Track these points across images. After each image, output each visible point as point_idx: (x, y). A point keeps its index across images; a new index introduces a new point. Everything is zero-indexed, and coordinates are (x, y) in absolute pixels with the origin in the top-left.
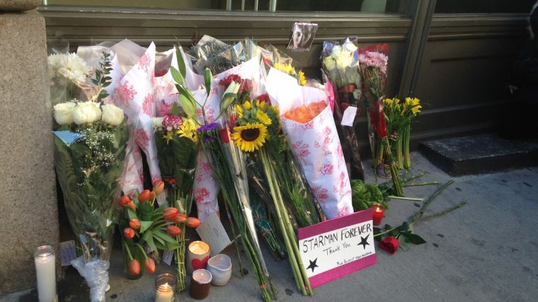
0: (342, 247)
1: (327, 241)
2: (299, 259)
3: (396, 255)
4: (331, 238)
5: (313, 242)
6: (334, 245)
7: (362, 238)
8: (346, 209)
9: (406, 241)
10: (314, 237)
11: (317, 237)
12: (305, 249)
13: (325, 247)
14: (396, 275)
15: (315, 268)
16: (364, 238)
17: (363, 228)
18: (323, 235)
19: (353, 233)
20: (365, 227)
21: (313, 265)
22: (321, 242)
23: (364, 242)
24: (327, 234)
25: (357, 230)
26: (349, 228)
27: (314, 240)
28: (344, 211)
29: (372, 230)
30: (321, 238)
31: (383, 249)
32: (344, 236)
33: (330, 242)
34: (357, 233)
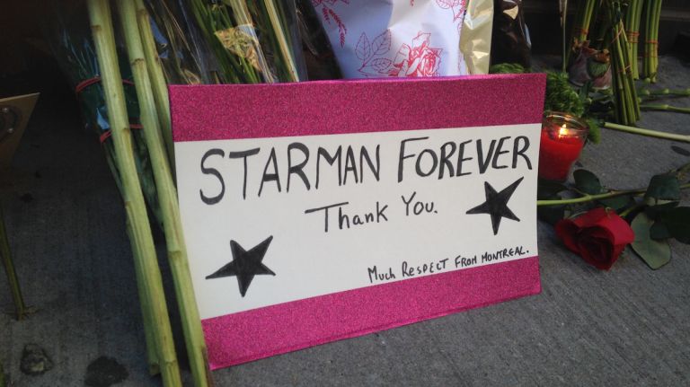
0: (396, 210)
1: (329, 172)
2: (169, 229)
3: (617, 275)
4: (349, 164)
5: (257, 165)
6: (360, 195)
7: (488, 186)
8: (434, 56)
9: (657, 237)
10: (265, 144)
11: (281, 143)
12: (211, 186)
13: (317, 198)
14: (616, 346)
15: (258, 279)
16: (498, 188)
17: (496, 149)
18: (313, 142)
19: (454, 160)
20: (508, 145)
21: (246, 264)
22: (297, 170)
23: (496, 206)
24: (331, 142)
25: (470, 150)
26: (437, 138)
27: (264, 155)
28: (424, 62)
29: (535, 164)
30: (297, 157)
31: (567, 249)
32: (409, 165)
33: (342, 181)
34: (471, 166)
